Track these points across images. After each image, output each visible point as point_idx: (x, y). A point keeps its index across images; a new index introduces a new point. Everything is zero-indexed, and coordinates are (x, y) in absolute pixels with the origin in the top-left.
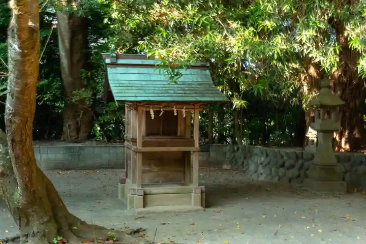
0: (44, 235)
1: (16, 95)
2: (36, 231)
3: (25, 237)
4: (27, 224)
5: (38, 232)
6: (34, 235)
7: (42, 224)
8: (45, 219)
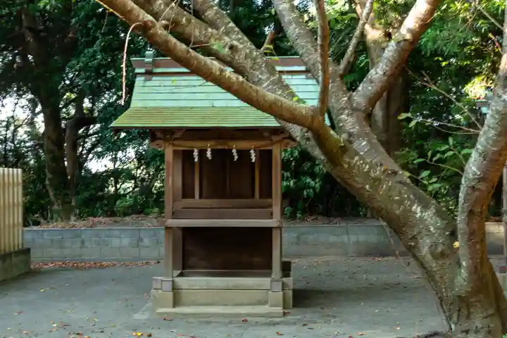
0: (489, 332)
1: (490, 156)
2: (480, 326)
3: (464, 334)
4: (468, 317)
5: (482, 328)
6: (477, 332)
7: (486, 317)
8: (491, 312)
